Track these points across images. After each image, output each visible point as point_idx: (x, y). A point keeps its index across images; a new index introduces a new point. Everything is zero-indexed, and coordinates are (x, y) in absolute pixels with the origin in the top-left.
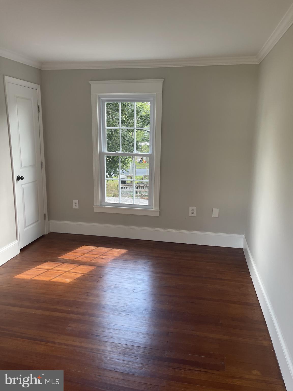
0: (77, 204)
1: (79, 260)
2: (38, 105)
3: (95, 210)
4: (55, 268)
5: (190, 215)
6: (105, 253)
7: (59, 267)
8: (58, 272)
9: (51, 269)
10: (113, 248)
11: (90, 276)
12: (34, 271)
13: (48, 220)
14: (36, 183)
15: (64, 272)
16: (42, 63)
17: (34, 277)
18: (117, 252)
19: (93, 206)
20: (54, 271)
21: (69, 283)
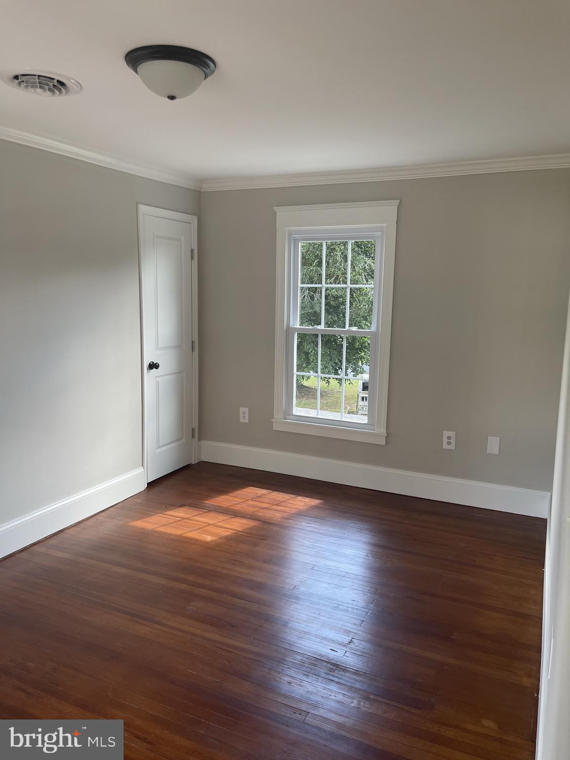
0: (247, 415)
1: (237, 509)
2: (192, 248)
3: (276, 427)
4: (194, 517)
5: (445, 446)
6: (282, 502)
7: (200, 517)
8: (197, 525)
9: (188, 519)
10: (299, 495)
11: (249, 535)
12: (161, 518)
13: (200, 439)
14: (181, 375)
15: (207, 525)
16: (201, 180)
17: (156, 528)
18: (302, 502)
19: (272, 420)
20: (192, 522)
21: (209, 542)
